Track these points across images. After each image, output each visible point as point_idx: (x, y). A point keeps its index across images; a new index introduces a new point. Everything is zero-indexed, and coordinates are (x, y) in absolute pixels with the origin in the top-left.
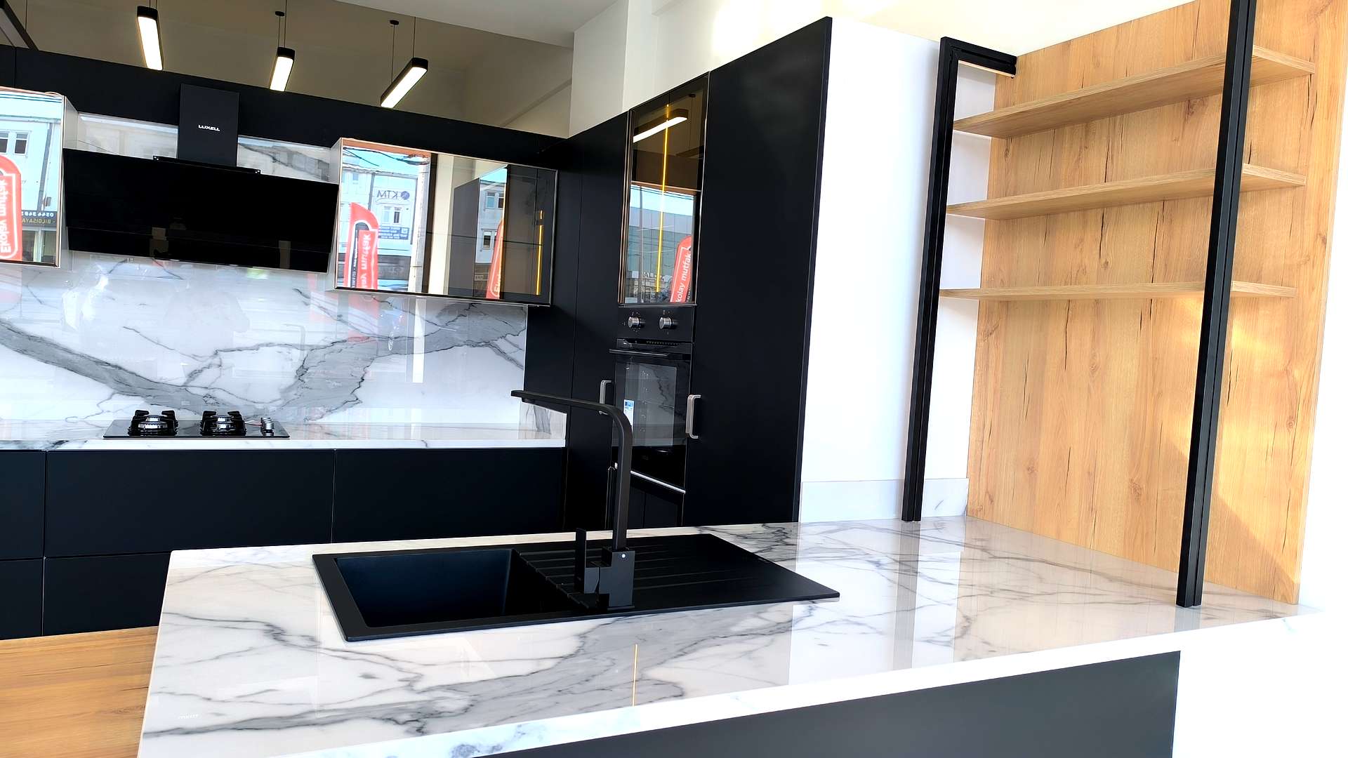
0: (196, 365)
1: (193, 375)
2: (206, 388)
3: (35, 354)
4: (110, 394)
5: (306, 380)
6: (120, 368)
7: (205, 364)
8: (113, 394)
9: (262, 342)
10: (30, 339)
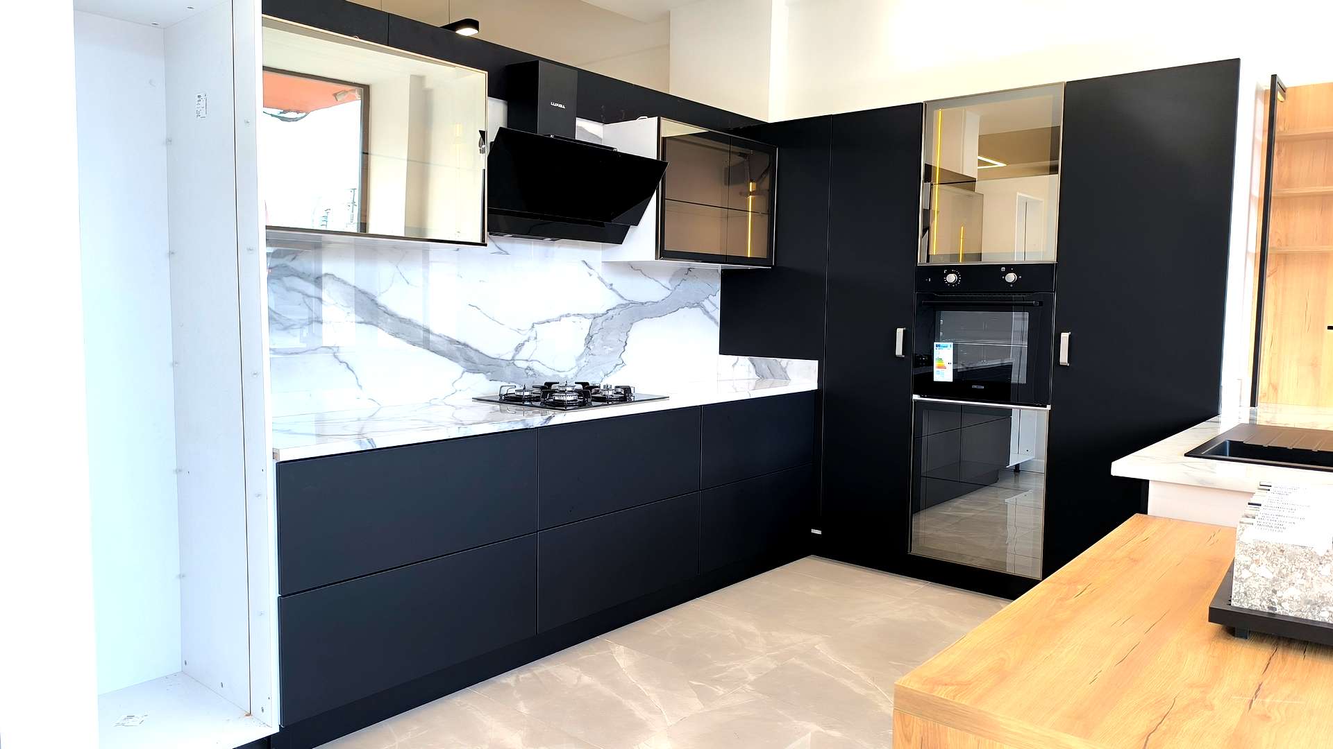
0: (520, 339)
1: (519, 348)
2: (527, 360)
3: (404, 337)
4: (461, 372)
5: (591, 348)
6: (467, 346)
7: (526, 338)
8: (464, 372)
9: (562, 314)
10: (401, 321)
